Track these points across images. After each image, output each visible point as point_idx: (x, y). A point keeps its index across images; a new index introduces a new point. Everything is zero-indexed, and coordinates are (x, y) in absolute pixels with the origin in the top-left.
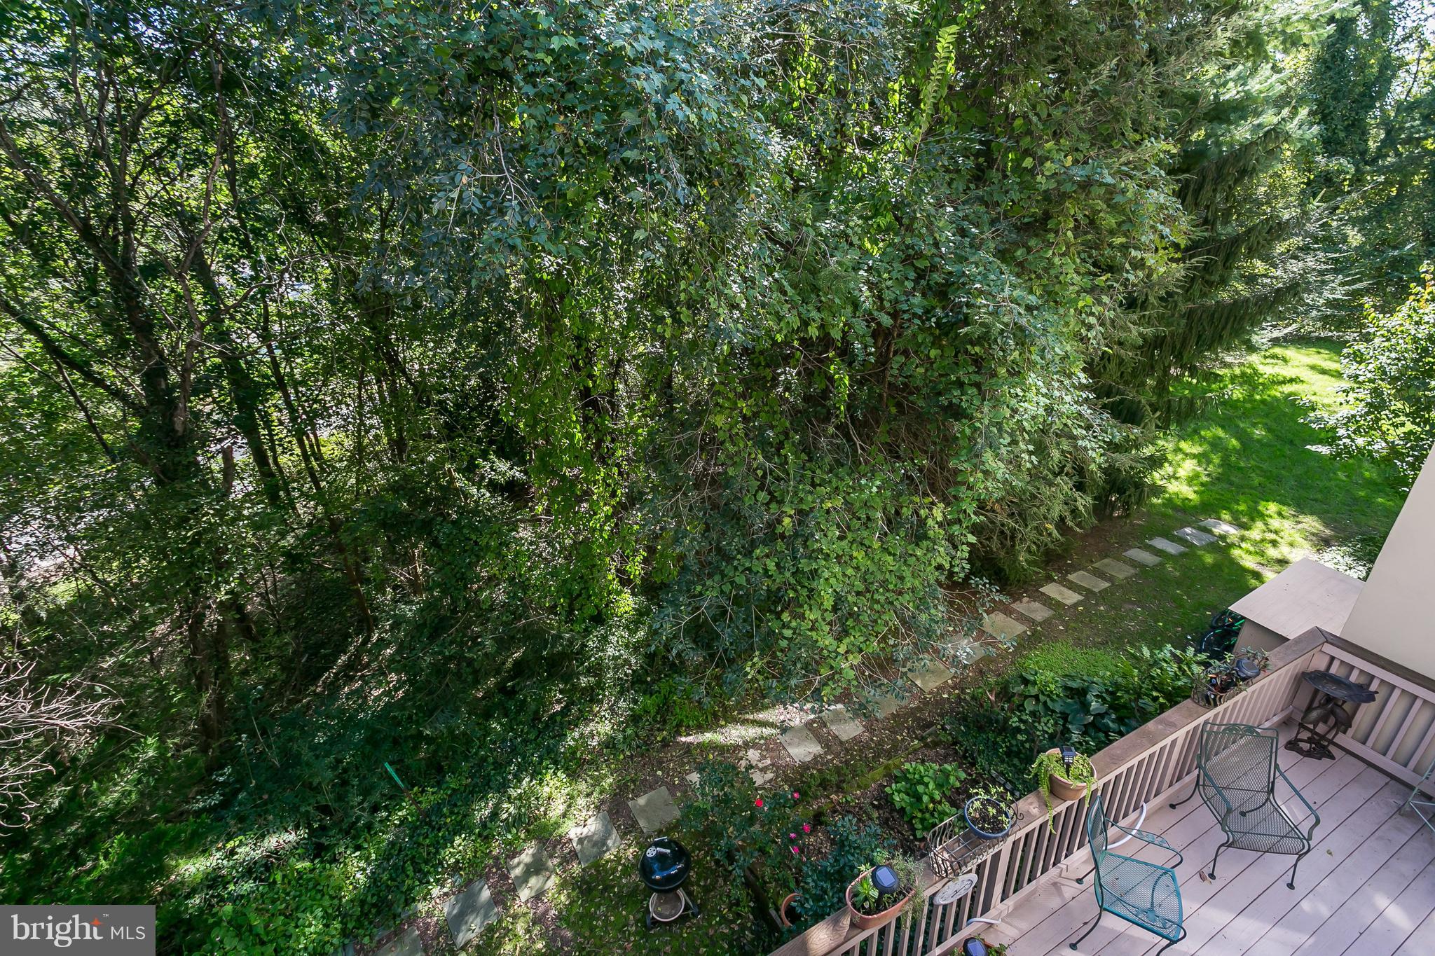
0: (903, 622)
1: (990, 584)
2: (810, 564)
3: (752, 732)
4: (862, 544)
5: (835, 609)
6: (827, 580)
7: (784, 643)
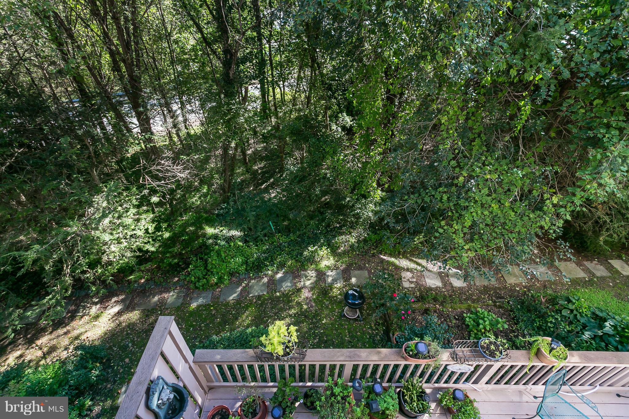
0: (506, 246)
1: (569, 247)
2: (465, 203)
3: (412, 266)
4: (499, 201)
5: (471, 227)
6: (472, 213)
7: (437, 235)
